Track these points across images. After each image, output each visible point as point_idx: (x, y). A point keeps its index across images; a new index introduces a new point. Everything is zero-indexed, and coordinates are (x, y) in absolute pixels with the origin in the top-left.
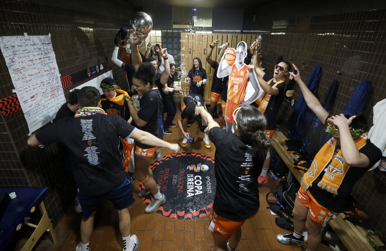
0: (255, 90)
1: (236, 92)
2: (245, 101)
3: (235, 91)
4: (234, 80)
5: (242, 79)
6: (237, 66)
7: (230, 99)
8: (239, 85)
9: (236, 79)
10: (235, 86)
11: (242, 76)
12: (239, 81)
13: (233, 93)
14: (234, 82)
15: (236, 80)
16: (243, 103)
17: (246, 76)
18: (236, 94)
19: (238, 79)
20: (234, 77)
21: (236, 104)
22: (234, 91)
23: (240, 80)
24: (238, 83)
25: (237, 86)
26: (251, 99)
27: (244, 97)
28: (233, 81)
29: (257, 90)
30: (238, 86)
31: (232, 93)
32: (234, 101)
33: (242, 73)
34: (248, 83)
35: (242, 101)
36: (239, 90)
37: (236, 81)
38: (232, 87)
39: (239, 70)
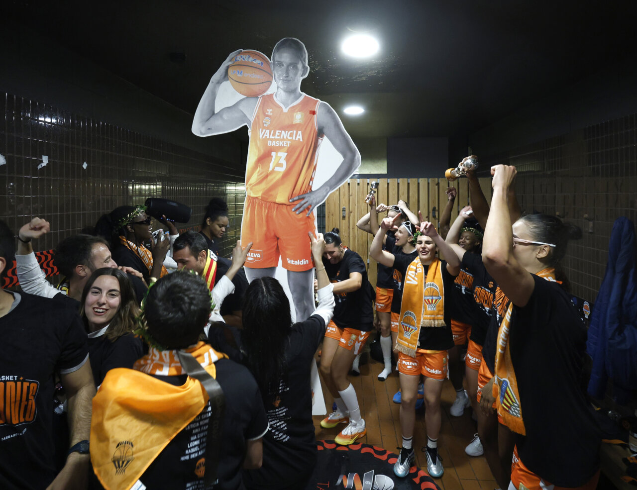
0: (344, 156)
1: (278, 172)
2: (313, 189)
3: (277, 169)
4: (272, 137)
5: (300, 133)
6: (277, 100)
7: (259, 195)
8: (290, 151)
9: (277, 134)
10: (273, 154)
11: (300, 124)
12: (289, 140)
13: (267, 176)
14: (270, 143)
15: (276, 137)
16: (306, 195)
17: (313, 124)
18: (279, 176)
19: (284, 134)
20: (268, 131)
21: (282, 204)
22: (271, 169)
23: (291, 135)
24: (287, 144)
25: (283, 155)
26: (334, 181)
27: (311, 179)
28: (265, 140)
29: (349, 155)
30: (286, 154)
31: (264, 175)
32: (276, 198)
33: (298, 117)
34: (320, 141)
35: (305, 192)
36: (290, 164)
37: (276, 140)
38: (264, 158)
39: (285, 110)
